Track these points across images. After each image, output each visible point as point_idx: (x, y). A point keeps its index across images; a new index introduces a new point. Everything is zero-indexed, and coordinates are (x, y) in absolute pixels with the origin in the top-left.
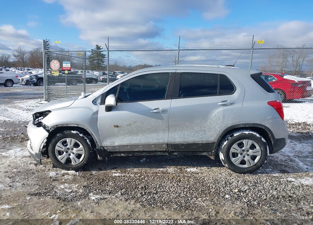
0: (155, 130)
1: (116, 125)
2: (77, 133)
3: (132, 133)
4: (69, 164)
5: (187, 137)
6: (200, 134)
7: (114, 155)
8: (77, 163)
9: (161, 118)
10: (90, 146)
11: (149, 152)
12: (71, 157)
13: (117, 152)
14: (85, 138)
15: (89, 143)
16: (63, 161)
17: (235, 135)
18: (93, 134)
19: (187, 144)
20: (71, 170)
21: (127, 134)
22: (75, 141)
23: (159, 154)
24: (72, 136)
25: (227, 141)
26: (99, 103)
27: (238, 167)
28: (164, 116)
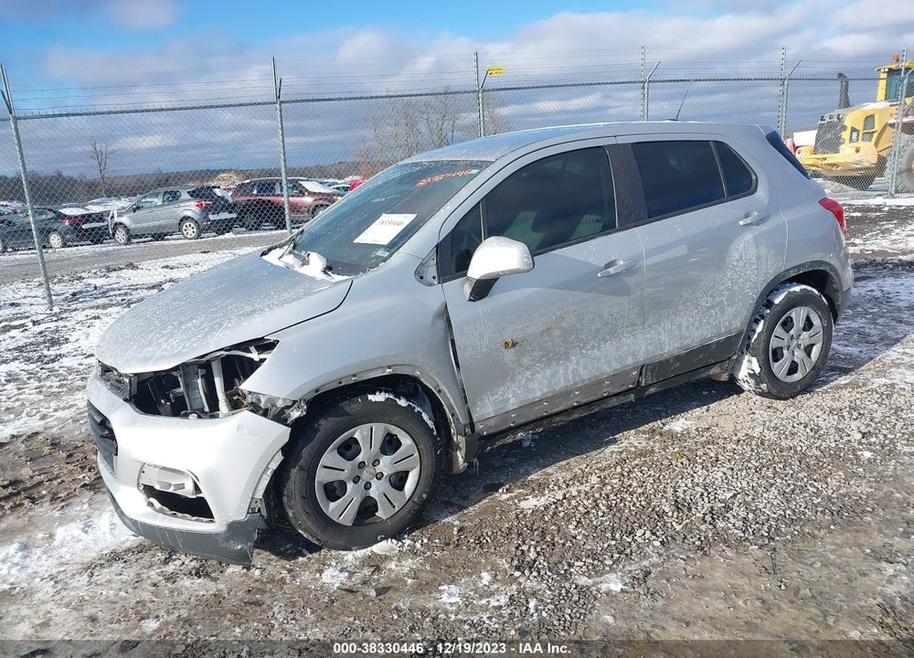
0: (611, 330)
1: (509, 340)
2: (388, 399)
3: (552, 356)
4: (367, 521)
5: (687, 334)
6: (711, 315)
7: (498, 443)
8: (397, 509)
9: (625, 291)
10: (435, 433)
11: (588, 404)
12: (374, 493)
13: (504, 433)
14: (417, 409)
15: (431, 424)
16: (347, 519)
17: (777, 301)
18: (443, 388)
19: (687, 353)
20: (382, 539)
21: (540, 361)
22: (386, 428)
23: (614, 402)
24: (376, 414)
25: (762, 322)
26: (434, 277)
27: (786, 383)
28: (631, 280)
